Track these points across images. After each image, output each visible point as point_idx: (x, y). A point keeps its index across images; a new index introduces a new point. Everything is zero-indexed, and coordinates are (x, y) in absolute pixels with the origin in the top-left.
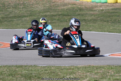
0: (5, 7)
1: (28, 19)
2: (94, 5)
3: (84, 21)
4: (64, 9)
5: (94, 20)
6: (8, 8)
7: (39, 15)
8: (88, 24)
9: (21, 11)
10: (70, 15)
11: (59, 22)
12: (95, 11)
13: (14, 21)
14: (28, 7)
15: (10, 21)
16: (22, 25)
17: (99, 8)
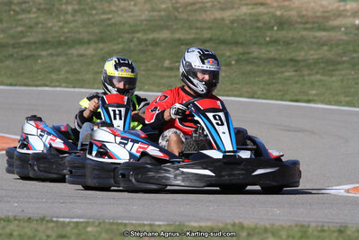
0: (14, 7)
1: (91, 51)
2: (330, 8)
3: (291, 64)
4: (223, 19)
5: (328, 62)
6: (24, 11)
7: (131, 41)
9: (67, 22)
10: (242, 44)
12: (334, 28)
13: (40, 56)
14: (94, 8)
15: (27, 57)
16: (67, 72)
17: (348, 21)
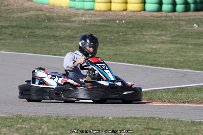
8: (60, 44)
11: (12, 38)
